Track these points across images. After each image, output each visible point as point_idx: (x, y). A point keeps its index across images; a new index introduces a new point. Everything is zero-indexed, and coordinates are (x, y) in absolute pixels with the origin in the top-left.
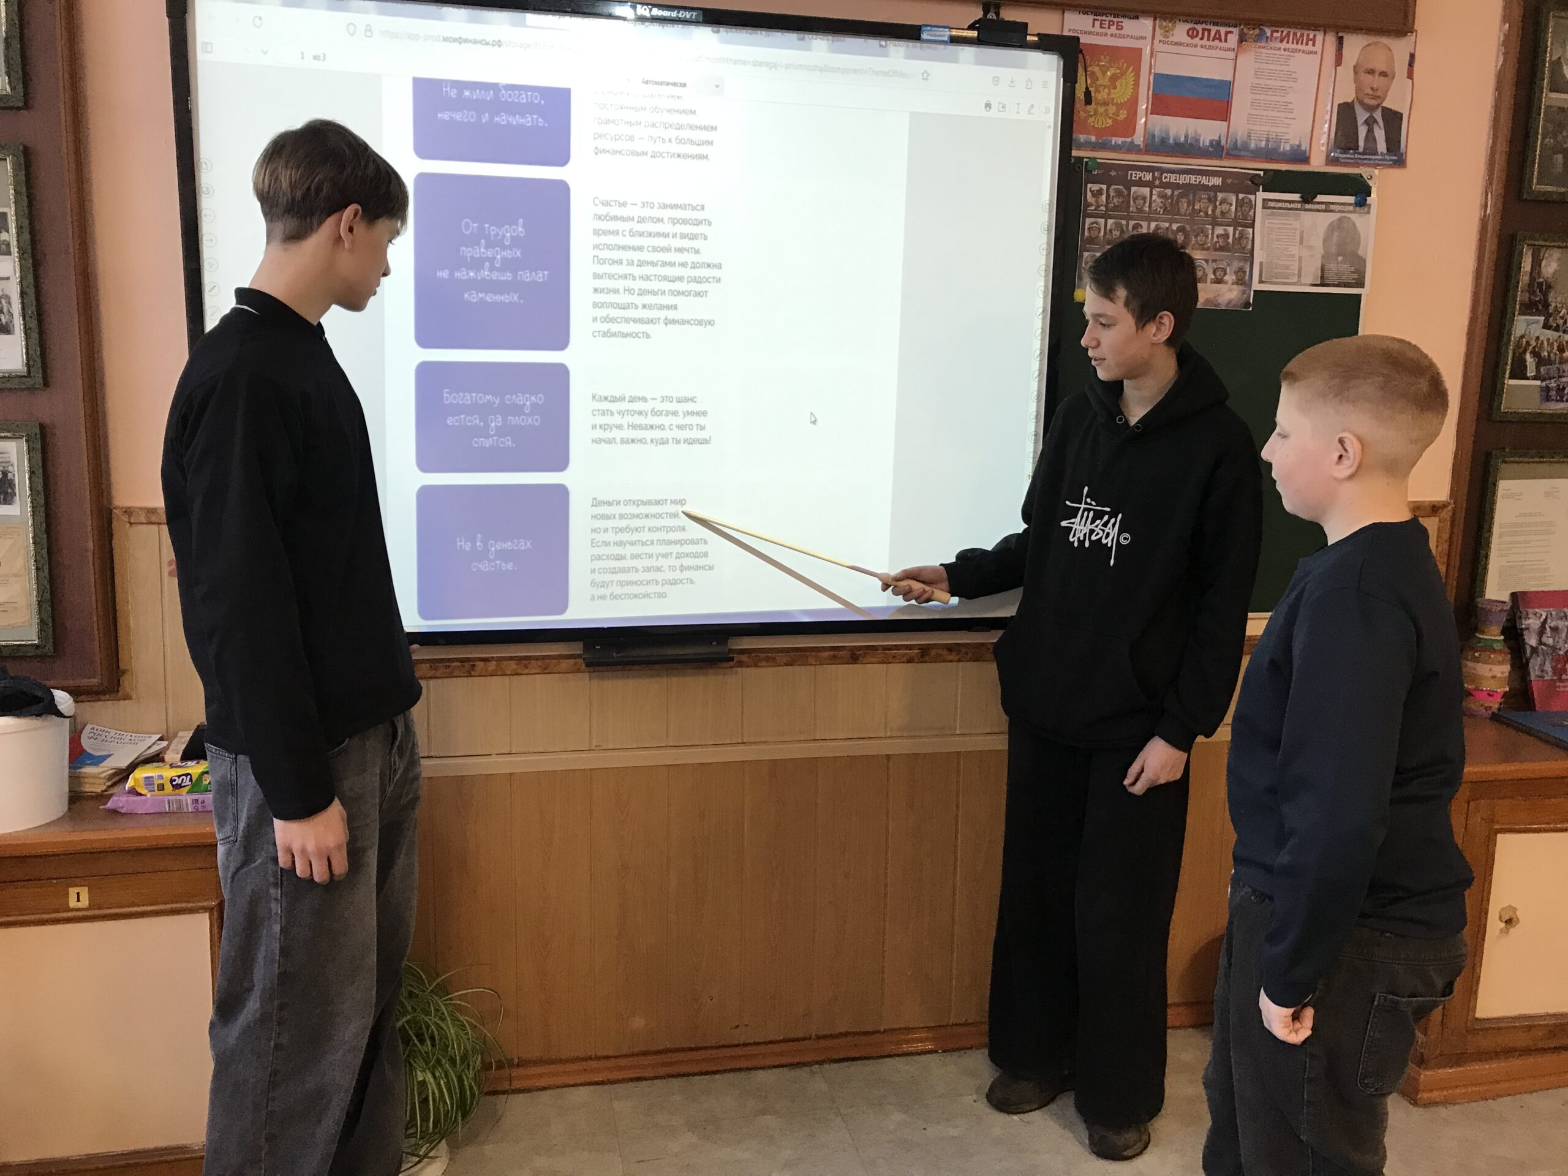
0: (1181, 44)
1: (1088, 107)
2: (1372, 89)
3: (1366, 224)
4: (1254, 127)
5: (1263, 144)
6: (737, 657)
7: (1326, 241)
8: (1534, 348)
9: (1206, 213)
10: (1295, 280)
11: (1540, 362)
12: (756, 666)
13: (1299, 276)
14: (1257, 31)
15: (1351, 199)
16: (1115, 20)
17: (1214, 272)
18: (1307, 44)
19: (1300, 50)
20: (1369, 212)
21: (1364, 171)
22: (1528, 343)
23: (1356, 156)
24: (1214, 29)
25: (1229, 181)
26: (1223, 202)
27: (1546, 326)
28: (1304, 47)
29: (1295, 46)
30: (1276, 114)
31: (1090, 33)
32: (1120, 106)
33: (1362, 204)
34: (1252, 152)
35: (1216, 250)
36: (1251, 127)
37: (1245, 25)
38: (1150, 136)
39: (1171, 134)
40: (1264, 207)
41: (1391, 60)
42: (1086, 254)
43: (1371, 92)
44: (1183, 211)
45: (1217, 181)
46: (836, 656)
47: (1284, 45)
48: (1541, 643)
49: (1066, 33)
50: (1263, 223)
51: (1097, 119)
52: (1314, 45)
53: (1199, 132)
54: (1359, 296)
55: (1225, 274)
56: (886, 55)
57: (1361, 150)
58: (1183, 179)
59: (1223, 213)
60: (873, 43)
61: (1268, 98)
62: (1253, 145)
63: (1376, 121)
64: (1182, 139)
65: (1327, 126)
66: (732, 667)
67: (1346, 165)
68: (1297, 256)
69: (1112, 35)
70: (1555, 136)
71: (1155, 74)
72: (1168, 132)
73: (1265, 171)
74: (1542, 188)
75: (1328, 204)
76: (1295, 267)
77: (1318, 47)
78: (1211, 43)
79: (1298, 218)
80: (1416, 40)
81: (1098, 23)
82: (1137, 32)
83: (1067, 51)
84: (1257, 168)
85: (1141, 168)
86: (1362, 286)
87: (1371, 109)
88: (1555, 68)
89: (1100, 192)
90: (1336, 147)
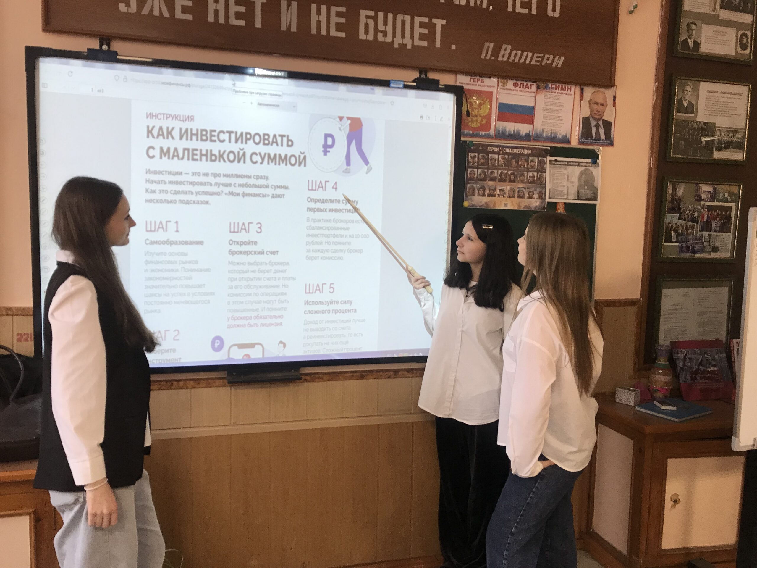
0: (510, 90)
1: (469, 118)
2: (597, 111)
3: (596, 172)
4: (546, 127)
5: (549, 135)
6: (304, 378)
7: (579, 179)
8: (675, 228)
9: (524, 166)
10: (565, 197)
11: (678, 235)
12: (313, 381)
13: (568, 195)
14: (545, 85)
15: (590, 161)
16: (480, 78)
17: (528, 194)
18: (567, 91)
19: (564, 93)
20: (598, 167)
21: (595, 148)
22: (672, 226)
23: (592, 141)
24: (525, 83)
25: (534, 152)
26: (532, 161)
27: (680, 218)
28: (566, 92)
29: (562, 91)
30: (554, 121)
31: (469, 84)
32: (483, 117)
33: (595, 163)
34: (544, 138)
35: (529, 183)
36: (544, 127)
37: (539, 82)
38: (497, 131)
39: (507, 130)
40: (550, 164)
41: (605, 98)
42: (469, 185)
43: (596, 113)
44: (513, 166)
45: (529, 152)
46: (353, 375)
47: (557, 91)
48: (684, 365)
49: (458, 84)
50: (550, 171)
51: (473, 123)
52: (570, 91)
53: (520, 129)
54: (596, 205)
55: (533, 194)
56: (373, 93)
58: (513, 151)
59: (532, 167)
60: (368, 88)
61: (551, 114)
62: (545, 135)
63: (599, 125)
64: (512, 132)
65: (578, 127)
66: (301, 382)
67: (587, 144)
68: (566, 187)
69: (479, 85)
70: (680, 134)
71: (499, 103)
72: (505, 130)
73: (551, 147)
74: (675, 156)
75: (579, 162)
76: (565, 191)
77: (572, 92)
78: (524, 89)
79: (566, 169)
80: (615, 89)
81: (472, 80)
82: (490, 84)
83: (458, 92)
84: (547, 146)
85: (493, 145)
86: (597, 200)
87: (597, 120)
88: (680, 101)
89: (475, 157)
90: (582, 136)
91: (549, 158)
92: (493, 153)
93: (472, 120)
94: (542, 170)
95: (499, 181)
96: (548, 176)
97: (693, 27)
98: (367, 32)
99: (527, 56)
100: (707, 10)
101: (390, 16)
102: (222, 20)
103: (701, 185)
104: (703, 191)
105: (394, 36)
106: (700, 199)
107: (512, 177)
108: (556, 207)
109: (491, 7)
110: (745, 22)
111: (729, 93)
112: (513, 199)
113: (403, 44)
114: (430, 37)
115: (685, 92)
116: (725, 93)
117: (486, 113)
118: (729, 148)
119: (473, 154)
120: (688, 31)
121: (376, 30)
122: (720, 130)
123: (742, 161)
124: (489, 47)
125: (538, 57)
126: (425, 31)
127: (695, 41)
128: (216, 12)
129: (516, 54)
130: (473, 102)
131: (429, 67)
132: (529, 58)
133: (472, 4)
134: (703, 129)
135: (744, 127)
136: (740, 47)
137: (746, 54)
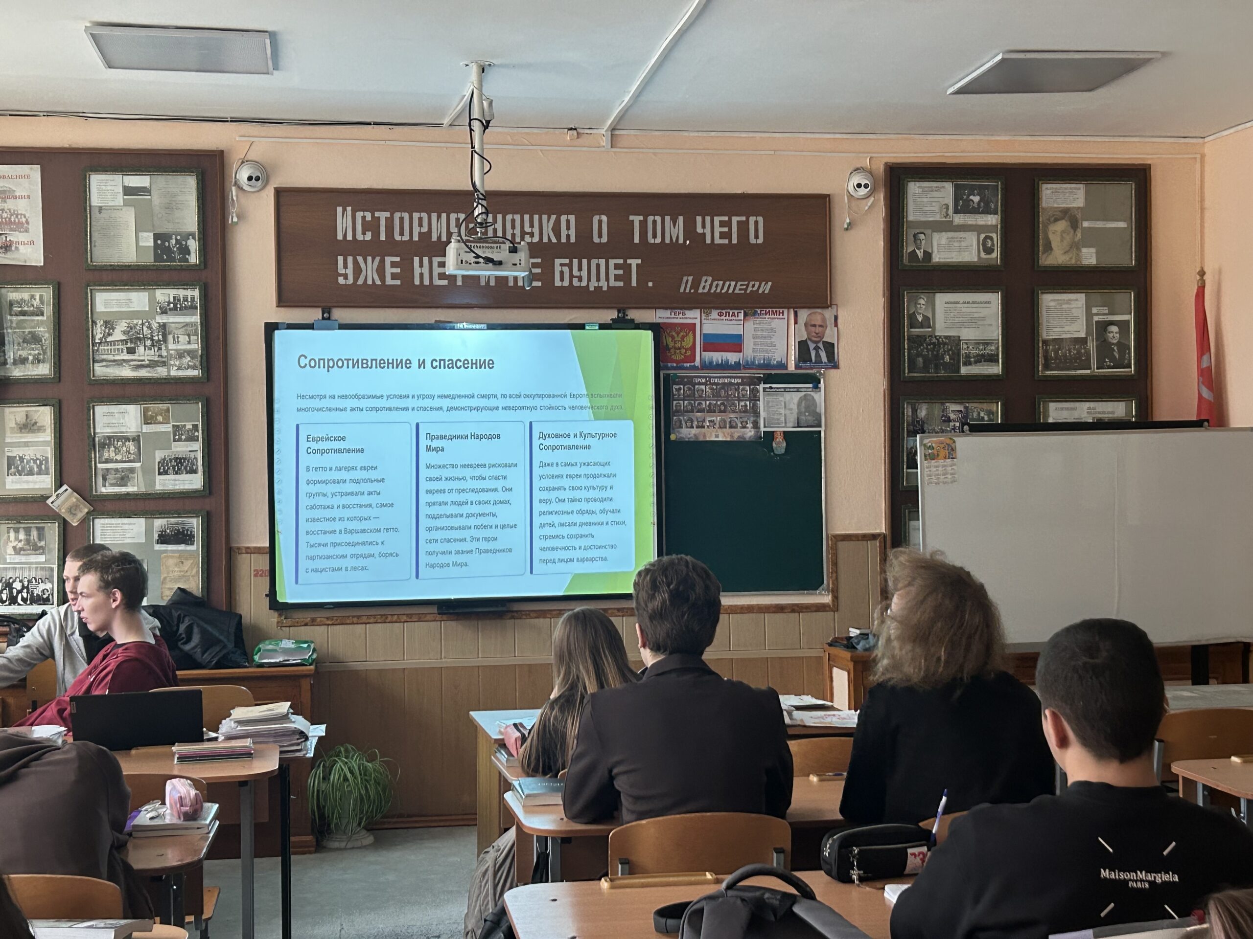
0: (714, 319)
2: (815, 333)
3: (819, 397)
4: (758, 354)
5: (762, 361)
6: (511, 614)
7: (799, 405)
9: (735, 396)
10: (783, 425)
12: (521, 618)
13: (786, 423)
14: (753, 311)
15: (811, 385)
16: (681, 311)
17: (741, 424)
18: (780, 315)
19: (776, 318)
20: (820, 391)
23: (811, 364)
24: (731, 312)
25: (745, 380)
26: (743, 390)
28: (778, 316)
29: (773, 316)
30: (767, 348)
31: (672, 319)
32: (686, 350)
33: (816, 387)
34: (756, 365)
35: (741, 412)
36: (755, 354)
37: (747, 309)
38: (702, 362)
39: (714, 360)
40: (764, 391)
41: (824, 319)
42: (675, 418)
43: (815, 335)
44: (722, 396)
45: (739, 381)
47: (768, 316)
49: (656, 320)
50: (764, 399)
51: (676, 356)
52: (783, 315)
53: (728, 358)
54: (820, 432)
55: (747, 424)
57: (813, 361)
58: (721, 381)
59: (743, 395)
61: (762, 341)
63: (819, 348)
64: (720, 362)
66: (509, 619)
68: (784, 414)
69: (680, 318)
70: (917, 350)
71: (704, 335)
72: (712, 359)
73: (763, 374)
74: (910, 375)
75: (798, 388)
76: (783, 419)
77: (786, 316)
78: (730, 318)
79: (783, 396)
80: (835, 309)
81: (673, 314)
82: (693, 316)
83: (657, 329)
84: (760, 373)
85: (699, 377)
86: (820, 426)
87: (816, 342)
88: (912, 317)
89: (680, 389)
90: (799, 361)
91: (761, 387)
92: (700, 384)
93: (675, 352)
94: (754, 398)
95: (709, 411)
96: (761, 404)
97: (922, 236)
98: (562, 280)
99: (730, 285)
100: (938, 218)
101: (585, 262)
102: (426, 282)
103: (947, 404)
104: (951, 411)
105: (589, 280)
106: (949, 420)
107: (723, 408)
108: (773, 436)
109: (688, 242)
110: (989, 223)
111: (974, 303)
112: (724, 430)
113: (598, 286)
114: (626, 277)
115: (919, 306)
116: (969, 303)
117: (690, 346)
118: (981, 362)
119: (677, 387)
120: (915, 241)
121: (571, 276)
122: (966, 343)
123: (998, 376)
124: (687, 281)
125: (741, 285)
126: (621, 272)
127: (924, 251)
128: (421, 275)
129: (717, 286)
130: (676, 335)
131: (628, 306)
132: (732, 287)
133: (667, 241)
134: (944, 344)
135: (997, 338)
136: (984, 251)
137: (991, 259)
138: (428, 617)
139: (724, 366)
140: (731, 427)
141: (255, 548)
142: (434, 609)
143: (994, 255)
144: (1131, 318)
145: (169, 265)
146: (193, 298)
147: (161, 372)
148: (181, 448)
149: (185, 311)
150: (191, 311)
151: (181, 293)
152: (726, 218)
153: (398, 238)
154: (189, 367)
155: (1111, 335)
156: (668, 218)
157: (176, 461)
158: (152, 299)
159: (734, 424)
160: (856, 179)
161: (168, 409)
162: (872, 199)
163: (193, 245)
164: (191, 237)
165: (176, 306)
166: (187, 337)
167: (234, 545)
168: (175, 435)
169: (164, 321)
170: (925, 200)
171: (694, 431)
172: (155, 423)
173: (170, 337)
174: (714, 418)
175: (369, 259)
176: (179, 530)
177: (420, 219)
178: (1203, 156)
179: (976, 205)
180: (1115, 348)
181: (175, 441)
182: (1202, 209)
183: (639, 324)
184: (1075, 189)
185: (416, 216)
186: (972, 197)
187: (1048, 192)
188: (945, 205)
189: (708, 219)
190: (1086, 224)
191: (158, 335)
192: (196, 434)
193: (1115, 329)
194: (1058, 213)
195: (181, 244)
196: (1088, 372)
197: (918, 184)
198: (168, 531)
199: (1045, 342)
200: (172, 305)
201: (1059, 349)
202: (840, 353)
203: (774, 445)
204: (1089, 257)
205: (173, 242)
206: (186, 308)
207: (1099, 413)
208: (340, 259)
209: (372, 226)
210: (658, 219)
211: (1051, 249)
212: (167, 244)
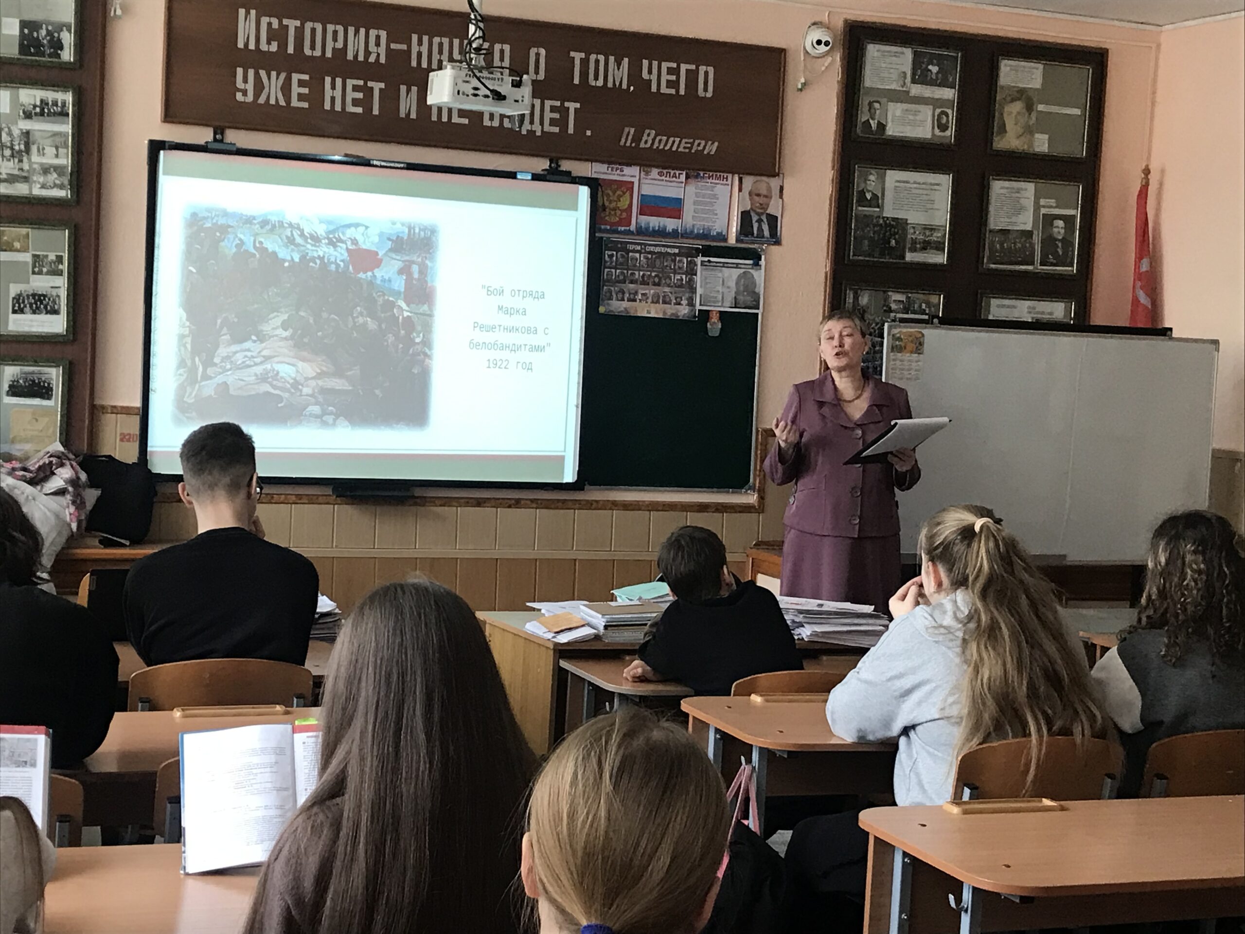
0: (654, 179)
1: (606, 212)
2: (760, 204)
3: (759, 276)
4: (697, 223)
5: (702, 231)
6: (414, 500)
7: (737, 284)
9: (670, 267)
10: (720, 304)
12: (424, 506)
13: (723, 302)
14: (696, 173)
15: (751, 262)
16: (620, 166)
17: (676, 299)
18: (723, 180)
19: (719, 183)
20: (760, 269)
23: (752, 238)
24: (672, 172)
25: (683, 251)
26: (680, 261)
28: (722, 182)
29: (716, 181)
30: (707, 216)
31: (605, 174)
32: (622, 211)
33: (757, 265)
34: (695, 235)
35: (676, 287)
36: (695, 222)
37: (689, 170)
38: (638, 226)
39: (651, 225)
40: (702, 265)
41: (769, 189)
42: (605, 288)
43: (759, 206)
44: (657, 266)
45: (677, 251)
47: (711, 180)
49: (593, 175)
50: (701, 274)
51: (609, 217)
52: (727, 180)
53: (666, 224)
54: (757, 314)
55: (681, 300)
57: (756, 235)
58: (657, 249)
59: (679, 268)
61: (703, 208)
63: (762, 221)
64: (657, 228)
66: (411, 506)
68: (721, 292)
69: (618, 174)
70: (863, 231)
71: (642, 195)
72: (648, 224)
73: (703, 246)
74: (856, 258)
75: (737, 264)
76: (720, 297)
77: (729, 182)
78: (671, 179)
79: (721, 271)
80: (782, 179)
81: (610, 169)
82: (631, 173)
83: (593, 184)
84: (699, 244)
85: (634, 243)
86: (758, 309)
87: (758, 214)
88: (862, 193)
89: (612, 255)
90: (741, 234)
91: (699, 259)
92: (634, 251)
93: (610, 213)
94: (691, 272)
95: (641, 284)
96: (698, 279)
97: (877, 105)
99: (674, 142)
100: (895, 86)
102: (338, 108)
103: (890, 293)
104: (895, 301)
106: (890, 310)
107: (657, 280)
108: (709, 315)
109: (632, 88)
110: (946, 97)
111: (924, 183)
112: (657, 305)
113: (531, 131)
114: (562, 122)
115: (867, 182)
116: (919, 184)
117: (626, 206)
118: (926, 249)
119: (610, 253)
120: (869, 110)
122: (914, 228)
123: (942, 265)
124: (629, 132)
125: (686, 143)
126: (556, 116)
127: (879, 122)
128: (333, 99)
129: (660, 141)
130: (611, 194)
131: (561, 155)
132: (677, 144)
133: (610, 85)
134: (892, 226)
135: (944, 224)
136: (938, 127)
137: (944, 137)
138: (321, 499)
139: (661, 233)
140: (664, 302)
141: (123, 407)
142: (329, 491)
143: (948, 133)
144: (1076, 213)
145: (36, 61)
146: (64, 104)
147: (21, 189)
148: (41, 283)
149: (52, 118)
150: (61, 118)
151: (50, 95)
152: (674, 65)
153: (308, 52)
154: (55, 186)
155: (1055, 230)
156: (612, 59)
157: (34, 298)
158: (15, 101)
159: (668, 300)
160: (817, 34)
161: (28, 234)
162: (830, 59)
163: (68, 39)
164: (65, 28)
165: (43, 111)
166: (54, 150)
167: (98, 402)
168: (34, 266)
169: (28, 128)
170: (883, 65)
171: (625, 304)
172: (11, 250)
173: (34, 149)
174: (647, 292)
175: (274, 74)
176: (34, 381)
177: (335, 33)
178: (1159, 46)
179: (934, 77)
180: (1060, 245)
181: (34, 273)
182: (1153, 104)
183: (576, 177)
184: (1034, 68)
185: (330, 28)
186: (930, 67)
187: (1008, 68)
188: (904, 73)
189: (655, 64)
190: (1041, 107)
191: (19, 144)
192: (60, 267)
193: (1060, 223)
194: (1015, 94)
195: (53, 37)
196: (1030, 268)
197: (877, 46)
198: (21, 381)
199: (990, 231)
200: (38, 110)
201: (1005, 241)
202: (783, 229)
203: (709, 325)
204: (1041, 144)
205: (43, 32)
206: (55, 114)
207: (1038, 313)
208: (240, 71)
209: (278, 35)
210: (601, 58)
211: (1006, 132)
212: (35, 34)
